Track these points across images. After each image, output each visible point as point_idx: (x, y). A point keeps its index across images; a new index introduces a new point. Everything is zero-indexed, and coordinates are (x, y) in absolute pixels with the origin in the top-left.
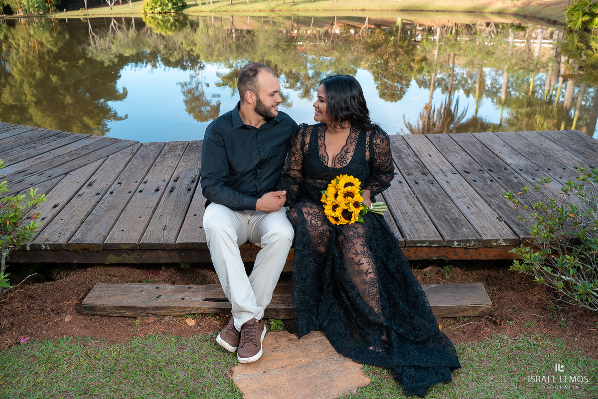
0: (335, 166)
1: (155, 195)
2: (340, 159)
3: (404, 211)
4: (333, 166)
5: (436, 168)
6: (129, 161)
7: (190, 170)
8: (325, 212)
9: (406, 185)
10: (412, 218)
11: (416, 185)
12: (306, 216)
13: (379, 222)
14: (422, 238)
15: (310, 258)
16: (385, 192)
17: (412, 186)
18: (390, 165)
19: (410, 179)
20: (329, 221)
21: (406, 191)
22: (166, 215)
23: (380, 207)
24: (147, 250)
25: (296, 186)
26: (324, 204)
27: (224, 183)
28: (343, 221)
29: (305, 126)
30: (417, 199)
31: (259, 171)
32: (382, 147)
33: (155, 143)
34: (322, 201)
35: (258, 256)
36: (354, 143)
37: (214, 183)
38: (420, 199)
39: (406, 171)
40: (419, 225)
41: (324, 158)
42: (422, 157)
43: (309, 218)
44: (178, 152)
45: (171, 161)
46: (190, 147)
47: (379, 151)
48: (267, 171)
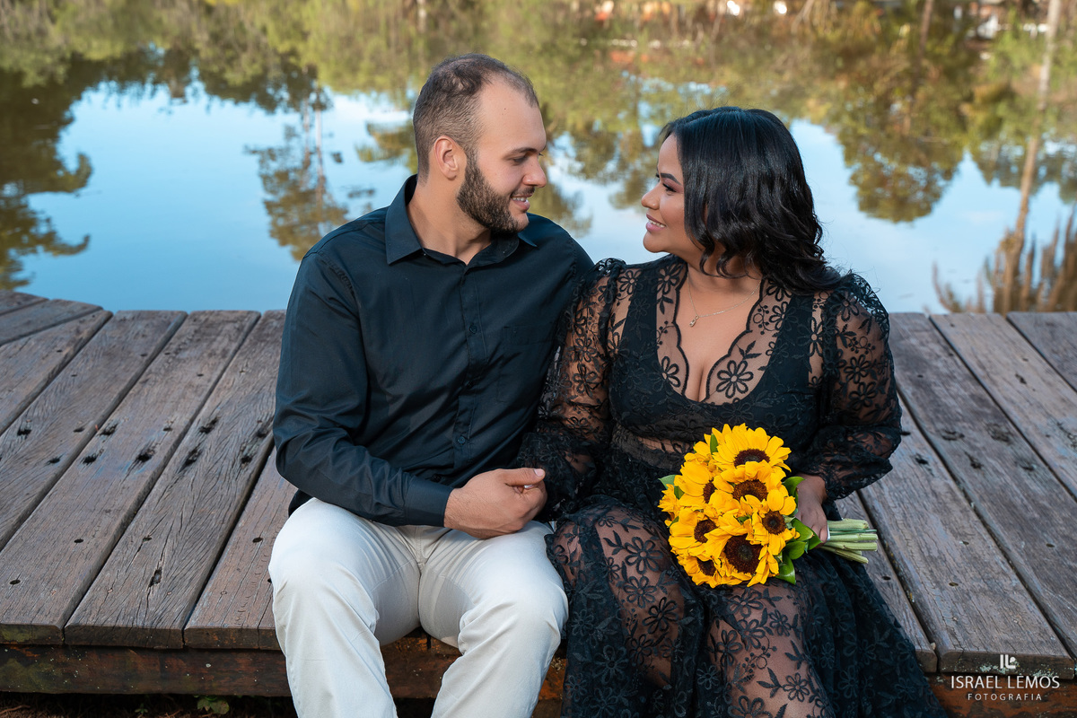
0: (708, 396)
1: (135, 473)
2: (725, 376)
3: (935, 554)
4: (703, 396)
5: (1042, 422)
6: (63, 365)
7: (255, 399)
8: (672, 541)
9: (939, 470)
10: (960, 577)
11: (975, 473)
12: (608, 551)
13: (849, 583)
14: (996, 647)
15: (618, 691)
16: (870, 490)
17: (961, 474)
18: (887, 403)
19: (954, 453)
20: (684, 573)
21: (942, 490)
22: (164, 536)
23: (856, 537)
24: (90, 647)
25: (582, 458)
26: (668, 516)
27: (344, 433)
28: (727, 575)
29: (617, 267)
30: (979, 516)
31: (464, 401)
32: (863, 343)
33: (152, 315)
34: (665, 505)
35: (447, 679)
36: (771, 326)
37: (311, 432)
38: (989, 517)
39: (940, 426)
40: (987, 601)
41: (673, 370)
42: (994, 383)
43: (618, 559)
44: (221, 343)
45: (197, 369)
46: (262, 329)
47: (853, 354)
48: (492, 404)
